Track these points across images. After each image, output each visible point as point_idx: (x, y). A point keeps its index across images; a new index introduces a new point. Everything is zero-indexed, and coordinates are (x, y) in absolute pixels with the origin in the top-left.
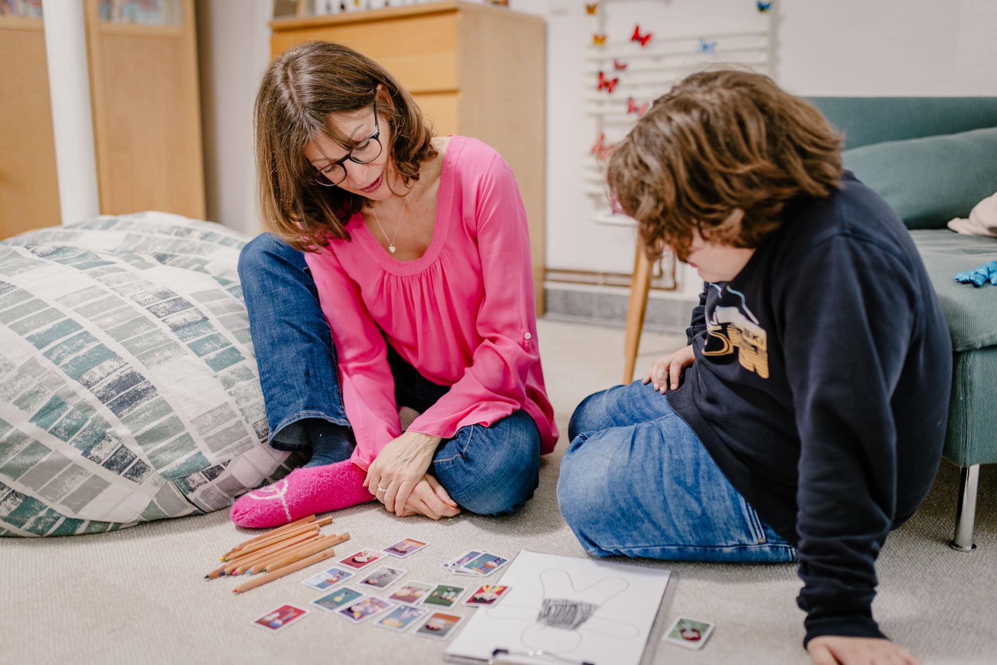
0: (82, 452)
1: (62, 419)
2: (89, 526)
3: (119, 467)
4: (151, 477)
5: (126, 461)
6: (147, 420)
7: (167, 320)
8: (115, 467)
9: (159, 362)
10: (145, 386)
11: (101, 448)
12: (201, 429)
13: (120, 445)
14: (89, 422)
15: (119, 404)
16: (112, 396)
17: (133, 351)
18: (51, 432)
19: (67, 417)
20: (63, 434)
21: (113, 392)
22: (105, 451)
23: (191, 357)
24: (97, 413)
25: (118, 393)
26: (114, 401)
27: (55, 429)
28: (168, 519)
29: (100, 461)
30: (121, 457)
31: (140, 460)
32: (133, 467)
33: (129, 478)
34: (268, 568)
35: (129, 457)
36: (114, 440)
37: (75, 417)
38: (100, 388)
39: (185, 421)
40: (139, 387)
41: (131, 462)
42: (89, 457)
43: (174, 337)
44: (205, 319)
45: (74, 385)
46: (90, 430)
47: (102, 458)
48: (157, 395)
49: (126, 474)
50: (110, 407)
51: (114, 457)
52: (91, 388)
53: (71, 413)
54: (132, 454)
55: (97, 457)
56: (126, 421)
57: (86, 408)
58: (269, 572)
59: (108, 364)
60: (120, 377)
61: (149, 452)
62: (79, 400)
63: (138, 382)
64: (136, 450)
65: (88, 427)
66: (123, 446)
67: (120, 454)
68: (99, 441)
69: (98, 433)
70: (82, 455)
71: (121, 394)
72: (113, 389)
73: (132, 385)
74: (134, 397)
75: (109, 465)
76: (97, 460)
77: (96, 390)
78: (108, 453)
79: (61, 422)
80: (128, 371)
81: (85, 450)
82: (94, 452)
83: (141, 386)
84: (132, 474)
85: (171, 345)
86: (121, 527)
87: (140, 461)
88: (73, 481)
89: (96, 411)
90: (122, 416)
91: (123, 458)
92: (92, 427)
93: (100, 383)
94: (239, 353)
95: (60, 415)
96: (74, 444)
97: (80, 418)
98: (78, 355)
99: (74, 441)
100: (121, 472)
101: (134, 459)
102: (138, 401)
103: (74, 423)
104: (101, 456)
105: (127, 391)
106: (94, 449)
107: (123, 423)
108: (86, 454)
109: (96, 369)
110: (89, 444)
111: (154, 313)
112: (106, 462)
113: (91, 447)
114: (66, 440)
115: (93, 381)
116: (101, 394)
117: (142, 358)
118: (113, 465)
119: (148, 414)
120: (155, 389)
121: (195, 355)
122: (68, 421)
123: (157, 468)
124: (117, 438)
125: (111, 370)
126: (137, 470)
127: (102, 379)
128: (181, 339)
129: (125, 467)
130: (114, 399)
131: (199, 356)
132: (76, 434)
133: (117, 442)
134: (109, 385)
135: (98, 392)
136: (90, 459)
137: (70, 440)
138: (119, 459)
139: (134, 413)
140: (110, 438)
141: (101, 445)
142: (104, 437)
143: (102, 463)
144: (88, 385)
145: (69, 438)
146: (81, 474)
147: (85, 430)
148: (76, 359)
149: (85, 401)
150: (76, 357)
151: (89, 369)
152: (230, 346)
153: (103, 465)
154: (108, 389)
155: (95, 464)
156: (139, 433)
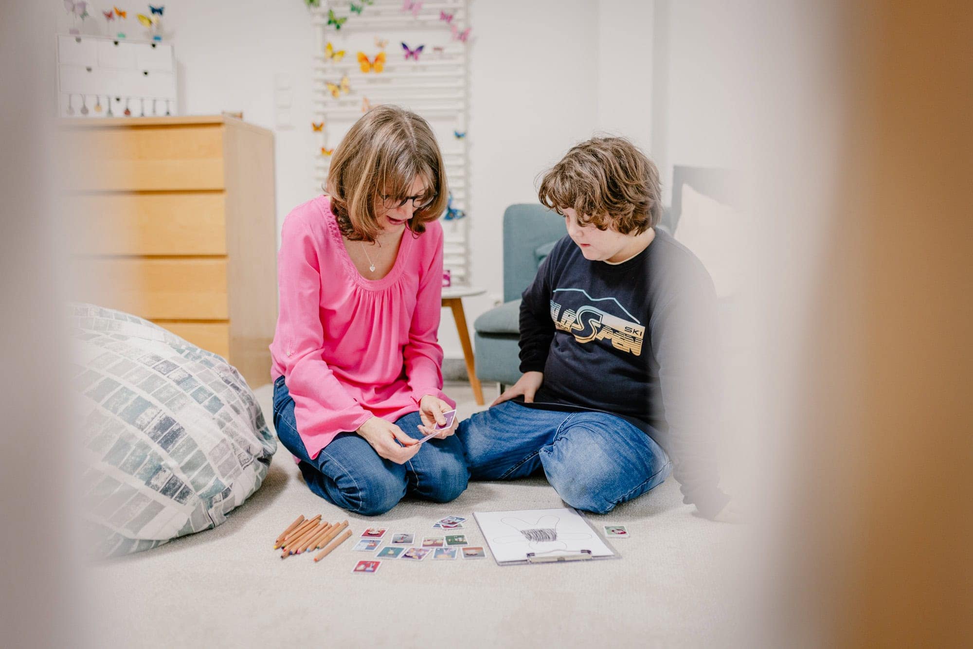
0: (145, 482)
1: (128, 457)
2: (139, 545)
3: (171, 492)
4: (193, 499)
5: (176, 487)
6: (185, 454)
7: (170, 377)
8: (169, 493)
9: (179, 408)
10: (177, 428)
11: (158, 478)
12: (215, 459)
13: (172, 475)
14: (148, 457)
15: (165, 442)
16: (159, 436)
17: (162, 400)
18: (121, 468)
19: (132, 454)
20: (129, 469)
21: (159, 432)
22: (161, 481)
23: (195, 404)
24: (152, 450)
25: (162, 433)
26: (161, 440)
27: (125, 464)
28: (194, 534)
29: (158, 489)
30: (173, 484)
31: (186, 485)
32: (181, 492)
33: (178, 501)
34: (320, 545)
35: (178, 484)
36: (167, 470)
37: (137, 454)
38: (150, 430)
39: (206, 453)
40: (174, 428)
41: (180, 487)
42: (151, 486)
43: (178, 388)
44: (190, 376)
45: (131, 429)
46: (150, 464)
47: (160, 486)
48: (186, 434)
49: (176, 498)
50: (160, 444)
51: (168, 485)
52: (145, 430)
53: (134, 451)
54: (180, 481)
55: (156, 485)
56: (172, 455)
57: (144, 447)
58: (322, 548)
59: (149, 411)
60: (161, 421)
61: (191, 478)
62: (138, 441)
63: (172, 424)
64: (183, 477)
65: (149, 461)
66: (174, 476)
67: (172, 482)
68: (157, 473)
69: (156, 465)
70: (146, 484)
71: (164, 434)
72: (158, 431)
73: (169, 427)
74: (172, 436)
75: (165, 491)
76: (155, 487)
77: (147, 432)
78: (163, 481)
79: (128, 460)
80: (164, 416)
81: (147, 480)
82: (153, 482)
83: (175, 427)
84: (180, 498)
85: (182, 396)
86: (160, 544)
87: (186, 487)
88: (138, 507)
89: (151, 449)
90: (169, 451)
91: (174, 484)
92: (151, 461)
93: (149, 425)
94: (220, 400)
95: (126, 454)
96: (138, 476)
97: (141, 454)
98: (127, 405)
99: (139, 474)
100: (172, 496)
101: (181, 485)
102: (177, 439)
103: (138, 459)
104: (159, 485)
105: (168, 431)
106: (153, 479)
107: (171, 457)
108: (148, 483)
109: (143, 415)
110: (149, 476)
111: (159, 371)
112: (163, 489)
113: (151, 478)
114: (131, 473)
115: (144, 425)
116: (152, 434)
117: (169, 405)
118: (167, 491)
119: (184, 449)
120: (184, 429)
121: (197, 403)
122: (133, 458)
123: (197, 490)
124: (170, 468)
125: (153, 416)
126: (184, 493)
127: (149, 423)
128: (185, 390)
129: (176, 492)
130: (162, 437)
131: (200, 404)
132: (140, 469)
133: (170, 472)
134: (155, 427)
135: (149, 433)
136: (151, 487)
137: (135, 474)
138: (171, 486)
139: (176, 448)
140: (165, 469)
141: (159, 475)
142: (161, 469)
143: (160, 490)
144: (141, 428)
145: (134, 472)
146: (144, 500)
147: (146, 465)
148: (127, 408)
149: (142, 441)
150: (127, 407)
151: (138, 416)
152: (213, 396)
153: (161, 492)
154: (155, 431)
155: (154, 491)
156: (182, 464)
